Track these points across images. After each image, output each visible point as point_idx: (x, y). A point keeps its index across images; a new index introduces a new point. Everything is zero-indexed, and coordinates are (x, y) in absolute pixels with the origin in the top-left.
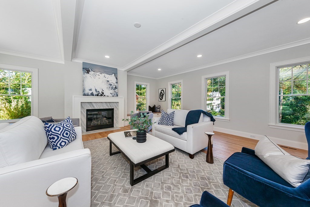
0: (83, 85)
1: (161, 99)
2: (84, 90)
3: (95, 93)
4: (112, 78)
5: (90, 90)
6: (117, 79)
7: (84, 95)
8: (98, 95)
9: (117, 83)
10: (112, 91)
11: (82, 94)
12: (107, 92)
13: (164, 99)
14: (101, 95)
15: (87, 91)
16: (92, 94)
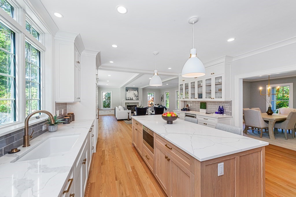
0: (126, 96)
1: (162, 101)
2: (126, 98)
3: (130, 99)
4: (136, 92)
5: (128, 98)
6: (138, 92)
7: (126, 100)
8: (131, 100)
9: (138, 94)
10: (136, 98)
11: (126, 99)
12: (134, 98)
13: (163, 101)
14: (132, 100)
15: (127, 98)
16: (129, 99)
